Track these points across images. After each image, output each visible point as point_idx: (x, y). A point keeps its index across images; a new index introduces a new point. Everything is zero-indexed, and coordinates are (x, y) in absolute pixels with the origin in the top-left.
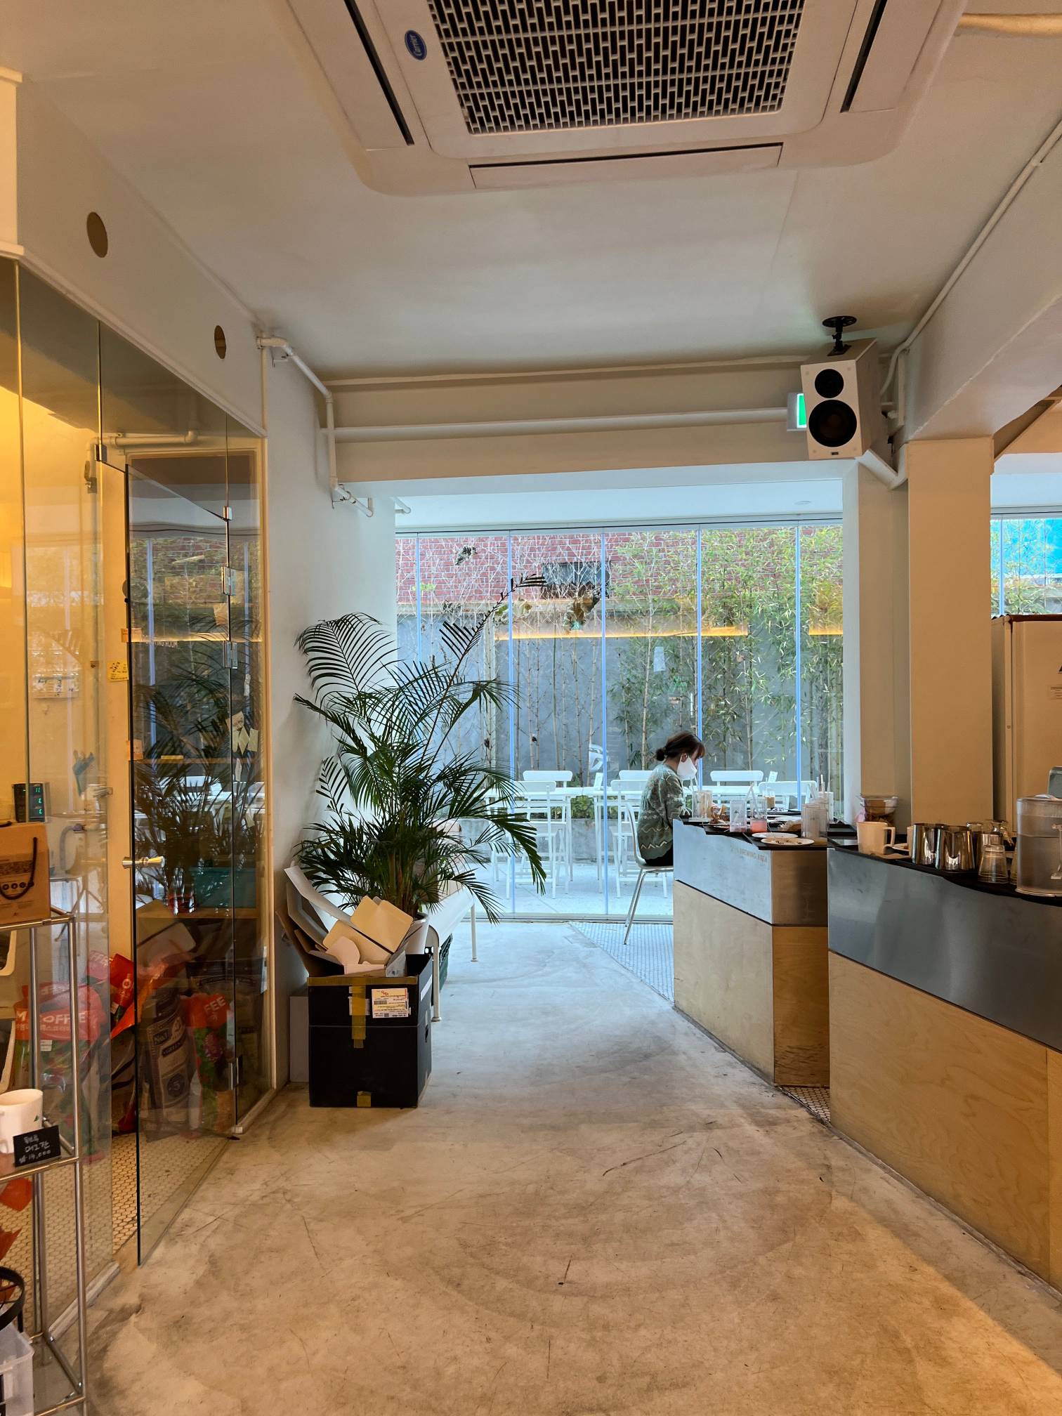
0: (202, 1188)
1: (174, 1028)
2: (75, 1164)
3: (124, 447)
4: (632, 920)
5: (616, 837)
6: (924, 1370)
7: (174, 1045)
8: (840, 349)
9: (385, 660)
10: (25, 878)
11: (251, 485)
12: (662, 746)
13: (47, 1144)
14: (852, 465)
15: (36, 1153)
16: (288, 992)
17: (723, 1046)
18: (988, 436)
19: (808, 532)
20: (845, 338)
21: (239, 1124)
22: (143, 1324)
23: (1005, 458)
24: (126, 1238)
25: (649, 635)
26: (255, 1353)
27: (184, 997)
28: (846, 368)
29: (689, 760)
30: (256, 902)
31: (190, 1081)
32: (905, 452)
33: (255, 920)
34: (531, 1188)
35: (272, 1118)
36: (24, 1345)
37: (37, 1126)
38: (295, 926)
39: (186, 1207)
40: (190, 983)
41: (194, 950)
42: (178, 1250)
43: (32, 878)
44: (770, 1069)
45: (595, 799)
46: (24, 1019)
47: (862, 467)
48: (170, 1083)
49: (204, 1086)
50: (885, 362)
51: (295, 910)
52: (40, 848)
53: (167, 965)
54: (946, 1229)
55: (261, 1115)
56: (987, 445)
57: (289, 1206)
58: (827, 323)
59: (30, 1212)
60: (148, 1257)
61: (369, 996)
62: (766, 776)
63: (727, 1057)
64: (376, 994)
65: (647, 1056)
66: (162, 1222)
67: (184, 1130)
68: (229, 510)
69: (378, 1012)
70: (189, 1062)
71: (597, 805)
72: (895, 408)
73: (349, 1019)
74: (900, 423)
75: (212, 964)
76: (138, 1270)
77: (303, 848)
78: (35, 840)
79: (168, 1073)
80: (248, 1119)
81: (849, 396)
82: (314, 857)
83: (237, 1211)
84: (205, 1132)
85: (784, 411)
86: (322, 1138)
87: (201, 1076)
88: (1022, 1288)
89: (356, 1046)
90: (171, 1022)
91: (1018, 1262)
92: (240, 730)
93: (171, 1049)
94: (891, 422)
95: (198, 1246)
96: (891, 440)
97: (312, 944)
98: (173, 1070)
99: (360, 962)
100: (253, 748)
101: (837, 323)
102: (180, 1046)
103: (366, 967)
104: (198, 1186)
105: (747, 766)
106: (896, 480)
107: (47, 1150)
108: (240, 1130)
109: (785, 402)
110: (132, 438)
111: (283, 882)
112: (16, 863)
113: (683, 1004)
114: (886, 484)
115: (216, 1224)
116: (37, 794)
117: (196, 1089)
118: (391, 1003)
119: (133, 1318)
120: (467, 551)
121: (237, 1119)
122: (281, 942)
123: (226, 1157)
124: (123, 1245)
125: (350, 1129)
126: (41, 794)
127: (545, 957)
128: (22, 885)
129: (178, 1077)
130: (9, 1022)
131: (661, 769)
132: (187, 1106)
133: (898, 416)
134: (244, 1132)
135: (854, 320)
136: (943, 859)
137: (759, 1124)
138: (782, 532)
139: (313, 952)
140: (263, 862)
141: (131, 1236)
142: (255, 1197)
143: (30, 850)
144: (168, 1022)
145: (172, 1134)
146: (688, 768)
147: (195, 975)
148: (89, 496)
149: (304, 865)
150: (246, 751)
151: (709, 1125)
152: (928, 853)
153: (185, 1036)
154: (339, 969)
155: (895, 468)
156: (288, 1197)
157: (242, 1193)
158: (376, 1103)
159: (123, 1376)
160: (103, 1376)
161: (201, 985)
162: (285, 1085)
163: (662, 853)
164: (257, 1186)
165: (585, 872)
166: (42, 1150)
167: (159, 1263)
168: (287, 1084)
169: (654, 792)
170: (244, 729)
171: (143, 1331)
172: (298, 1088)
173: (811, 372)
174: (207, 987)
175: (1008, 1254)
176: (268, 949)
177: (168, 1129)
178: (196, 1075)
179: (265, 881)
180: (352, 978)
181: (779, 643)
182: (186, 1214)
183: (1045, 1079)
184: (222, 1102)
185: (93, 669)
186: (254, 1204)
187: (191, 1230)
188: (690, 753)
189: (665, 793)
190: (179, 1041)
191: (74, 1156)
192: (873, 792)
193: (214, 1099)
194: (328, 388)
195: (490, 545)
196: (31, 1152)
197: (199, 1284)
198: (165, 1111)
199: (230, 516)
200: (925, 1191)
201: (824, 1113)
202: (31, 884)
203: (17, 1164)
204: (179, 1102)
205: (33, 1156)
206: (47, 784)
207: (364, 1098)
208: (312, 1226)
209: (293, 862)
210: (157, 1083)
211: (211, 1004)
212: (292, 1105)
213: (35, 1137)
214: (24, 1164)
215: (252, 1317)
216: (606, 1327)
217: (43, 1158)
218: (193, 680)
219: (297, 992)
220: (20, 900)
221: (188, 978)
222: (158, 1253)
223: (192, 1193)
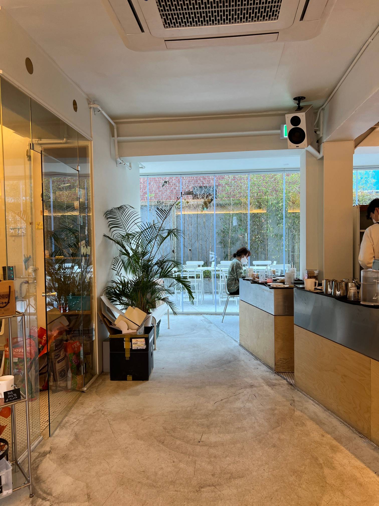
0: (72, 409)
1: (62, 353)
2: (26, 401)
3: (41, 144)
4: (225, 314)
5: (219, 285)
6: (327, 471)
7: (61, 359)
8: (299, 109)
9: (136, 222)
10: (6, 300)
11: (87, 158)
12: (235, 252)
13: (16, 394)
14: (304, 151)
15: (12, 398)
16: (102, 340)
17: (257, 358)
18: (353, 140)
19: (288, 175)
20: (301, 104)
21: (85, 387)
22: (51, 457)
23: (358, 148)
24: (45, 427)
25: (231, 212)
26: (91, 467)
27: (65, 342)
28: (302, 116)
29: (245, 257)
30: (90, 308)
31: (67, 372)
32: (323, 146)
33: (90, 314)
34: (189, 409)
35: (97, 385)
36: (8, 465)
37: (12, 388)
38: (104, 317)
39: (66, 416)
40: (67, 337)
41: (68, 326)
42: (64, 431)
43: (9, 300)
44: (273, 366)
45: (212, 271)
46: (7, 350)
47: (307, 152)
48: (60, 373)
49: (72, 374)
50: (316, 113)
51: (105, 311)
52: (11, 290)
53: (59, 331)
54: (335, 422)
55: (93, 384)
56: (352, 144)
57: (103, 416)
58: (295, 99)
59: (11, 418)
60: (53, 434)
61: (131, 341)
62: (272, 263)
63: (259, 362)
64: (134, 341)
65: (230, 362)
66: (58, 422)
67: (66, 389)
68: (79, 167)
69: (134, 347)
70: (67, 365)
71: (213, 273)
72: (319, 130)
73: (124, 350)
74: (321, 136)
75: (75, 330)
76: (50, 438)
77: (107, 289)
78: (10, 287)
79: (59, 369)
80: (88, 385)
81: (303, 126)
82: (111, 292)
83: (85, 417)
84: (73, 390)
85: (279, 131)
86: (115, 392)
87: (71, 370)
88: (361, 443)
89: (127, 359)
90: (60, 351)
91: (360, 433)
92: (84, 247)
93: (60, 361)
94: (318, 135)
95: (71, 430)
96: (318, 142)
97: (111, 323)
98: (61, 368)
99: (128, 329)
100: (89, 253)
101: (298, 99)
102: (64, 359)
103: (130, 331)
104: (71, 408)
105: (266, 259)
106: (319, 156)
107: (16, 396)
108: (86, 389)
109: (280, 128)
110: (44, 141)
111: (100, 301)
112: (3, 295)
113: (243, 343)
114: (316, 157)
115: (77, 422)
116: (11, 270)
117: (70, 375)
118: (139, 344)
119: (48, 455)
120: (166, 182)
121: (85, 385)
122: (100, 322)
123: (81, 398)
124: (44, 430)
125: (125, 388)
126: (13, 270)
127: (194, 327)
128: (5, 303)
129: (63, 370)
130: (3, 351)
131: (235, 260)
132: (66, 381)
133: (320, 133)
134: (87, 390)
135: (305, 98)
136: (335, 292)
137: (269, 386)
138: (279, 175)
139: (111, 326)
140: (93, 294)
141: (47, 427)
142: (91, 412)
143: (8, 290)
144: (59, 351)
145: (61, 390)
146: (245, 260)
147: (69, 334)
148: (28, 162)
149: (108, 295)
150: (86, 254)
151: (252, 386)
152: (329, 290)
153: (65, 355)
154: (120, 332)
155: (319, 152)
156: (102, 412)
157: (86, 411)
158: (133, 379)
159: (44, 476)
160: (37, 475)
161: (71, 338)
162: (101, 373)
163: (236, 290)
164: (92, 408)
165: (208, 297)
166: (14, 397)
167: (57, 436)
168: (102, 373)
169: (233, 268)
170: (85, 246)
171: (51, 460)
172: (106, 374)
173: (289, 117)
174: (73, 338)
175: (356, 430)
176: (95, 325)
177: (60, 389)
178: (70, 369)
179: (93, 301)
180: (125, 335)
181: (278, 215)
182: (66, 419)
183: (370, 369)
184: (79, 379)
185: (30, 225)
186: (90, 415)
187: (68, 424)
188: (245, 255)
189: (236, 269)
190: (63, 358)
191: (26, 399)
192: (310, 268)
193: (76, 378)
194: (115, 122)
195: (174, 180)
196: (10, 398)
197: (71, 443)
198: (59, 382)
199: (79, 169)
200: (327, 408)
201: (292, 381)
202: (9, 302)
203: (5, 402)
204: (63, 380)
205: (11, 399)
206: (15, 266)
207: (129, 377)
208: (111, 423)
209: (104, 294)
210: (56, 373)
211: (75, 344)
212: (104, 380)
213: (12, 392)
214: (8, 402)
215: (90, 455)
216: (215, 457)
217: (15, 399)
218: (67, 229)
219: (106, 340)
220: (4, 308)
221: (66, 335)
222: (56, 432)
223: (69, 411)
